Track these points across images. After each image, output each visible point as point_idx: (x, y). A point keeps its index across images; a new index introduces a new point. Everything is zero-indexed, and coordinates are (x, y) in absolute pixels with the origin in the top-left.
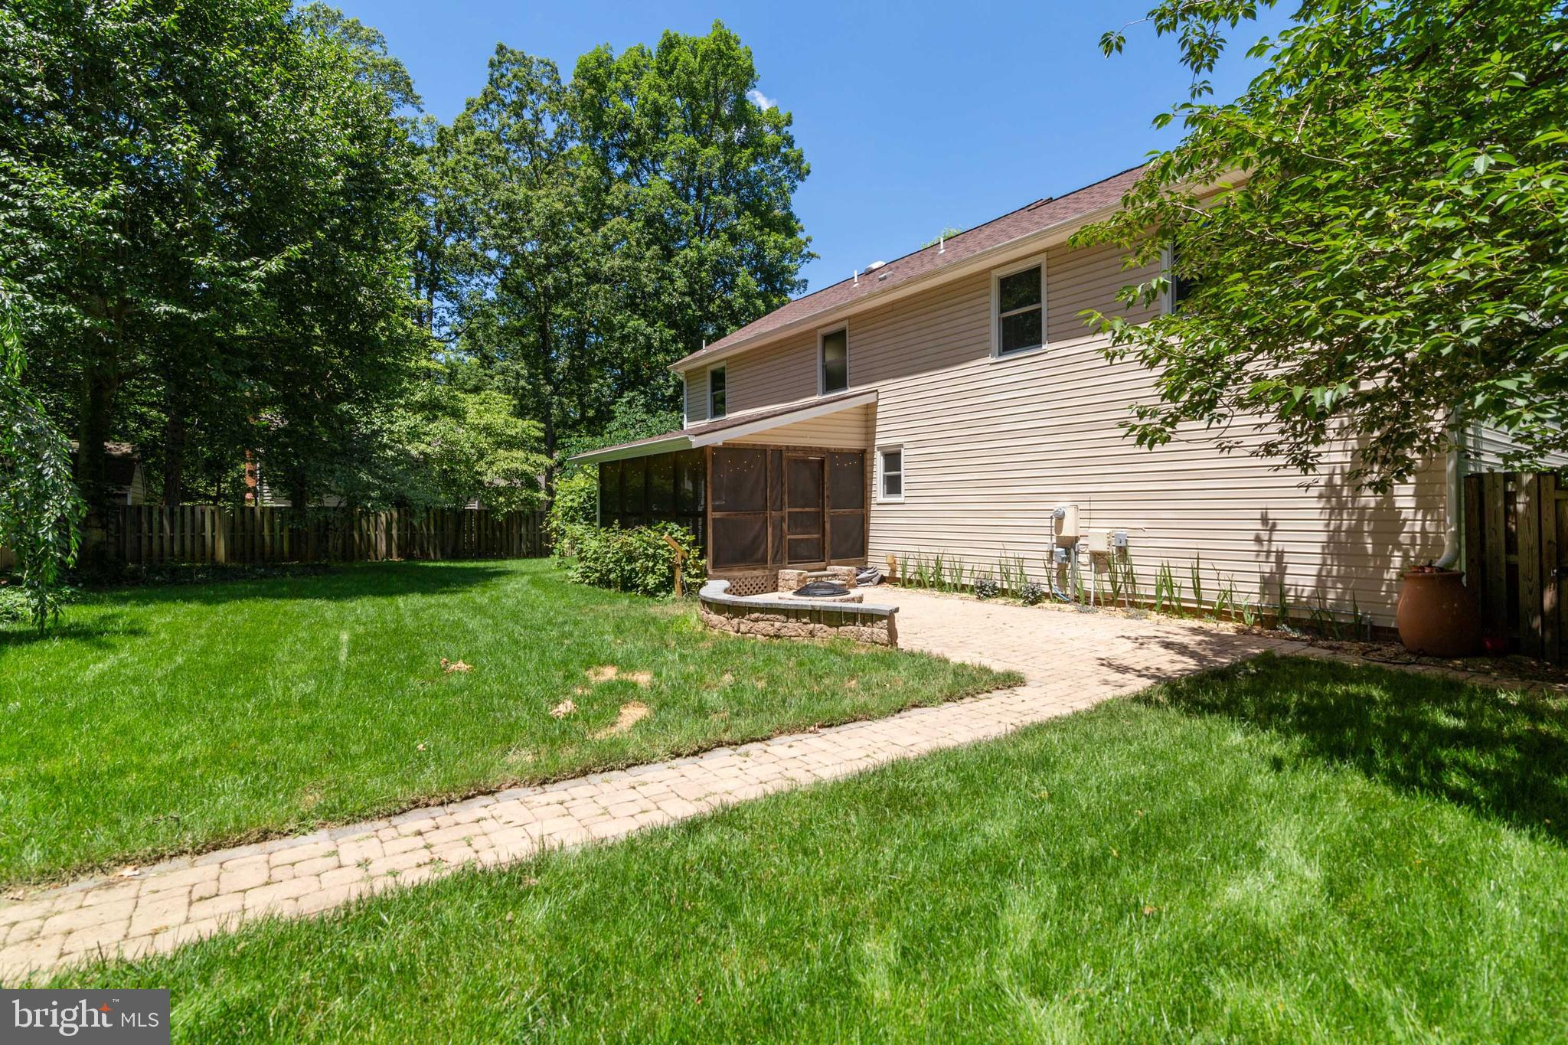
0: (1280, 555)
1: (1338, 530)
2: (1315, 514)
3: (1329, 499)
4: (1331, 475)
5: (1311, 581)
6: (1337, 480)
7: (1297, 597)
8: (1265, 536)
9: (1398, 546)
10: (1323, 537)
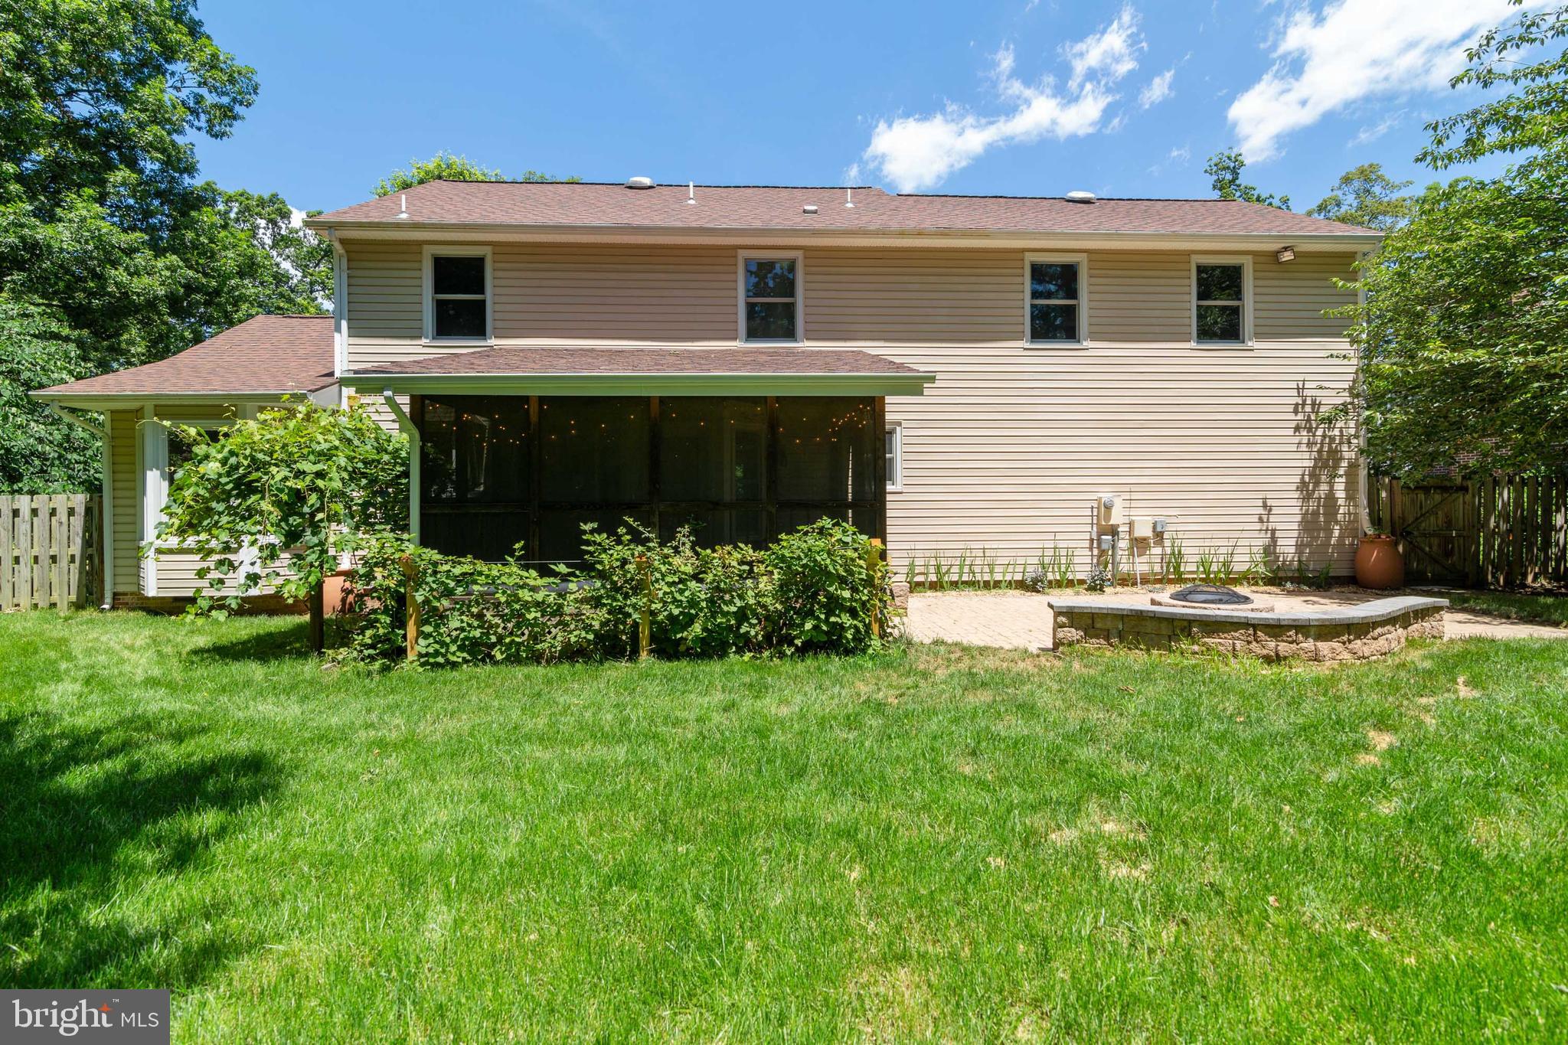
0: (1274, 531)
1: (1306, 513)
2: (1294, 502)
3: (1302, 491)
4: (1303, 475)
5: (1293, 550)
6: (1307, 478)
7: (1284, 561)
8: (1265, 518)
9: (1337, 522)
10: (1299, 518)
